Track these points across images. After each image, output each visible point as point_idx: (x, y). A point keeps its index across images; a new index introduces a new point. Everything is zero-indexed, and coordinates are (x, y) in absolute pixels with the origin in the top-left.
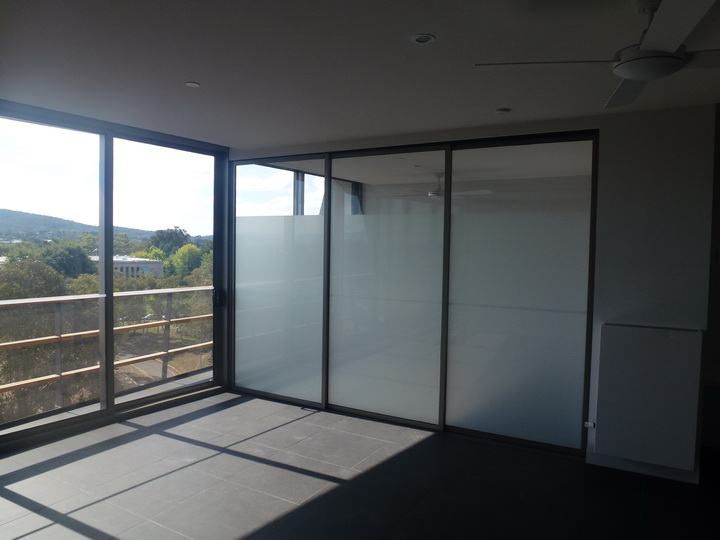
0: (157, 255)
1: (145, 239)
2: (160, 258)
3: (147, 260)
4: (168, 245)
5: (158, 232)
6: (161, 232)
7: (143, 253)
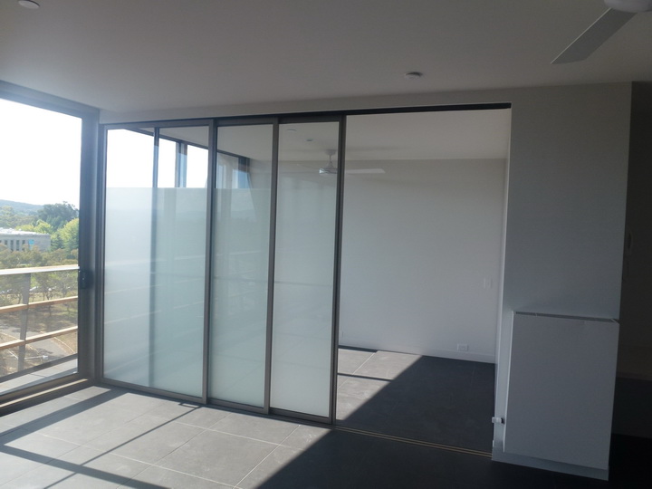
0: (44, 229)
1: (33, 213)
2: (47, 231)
3: (34, 233)
4: (56, 219)
5: (45, 206)
6: (49, 206)
7: (30, 227)
